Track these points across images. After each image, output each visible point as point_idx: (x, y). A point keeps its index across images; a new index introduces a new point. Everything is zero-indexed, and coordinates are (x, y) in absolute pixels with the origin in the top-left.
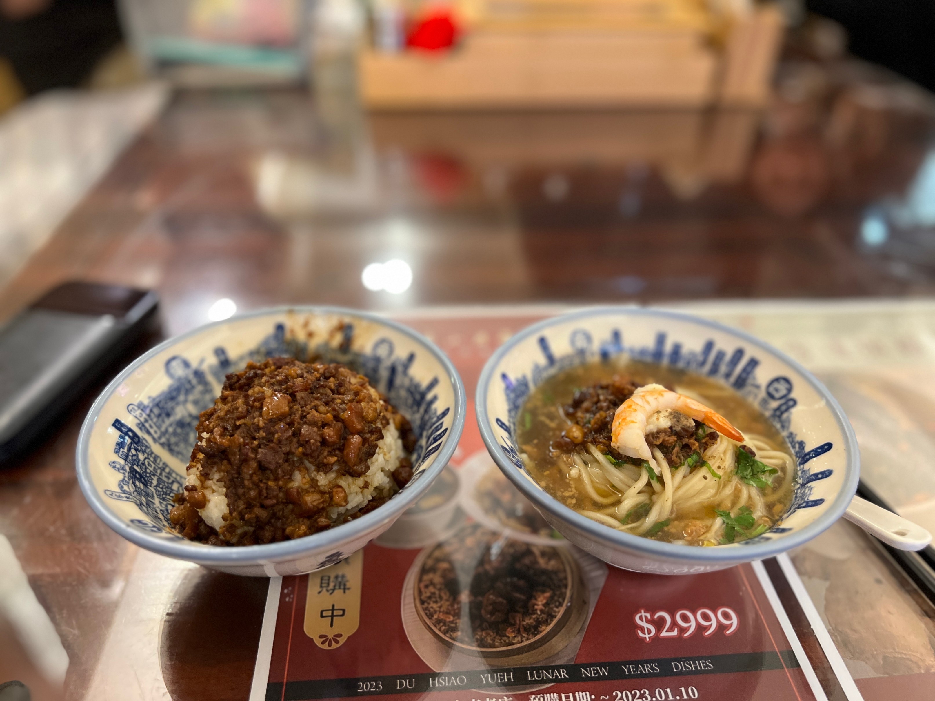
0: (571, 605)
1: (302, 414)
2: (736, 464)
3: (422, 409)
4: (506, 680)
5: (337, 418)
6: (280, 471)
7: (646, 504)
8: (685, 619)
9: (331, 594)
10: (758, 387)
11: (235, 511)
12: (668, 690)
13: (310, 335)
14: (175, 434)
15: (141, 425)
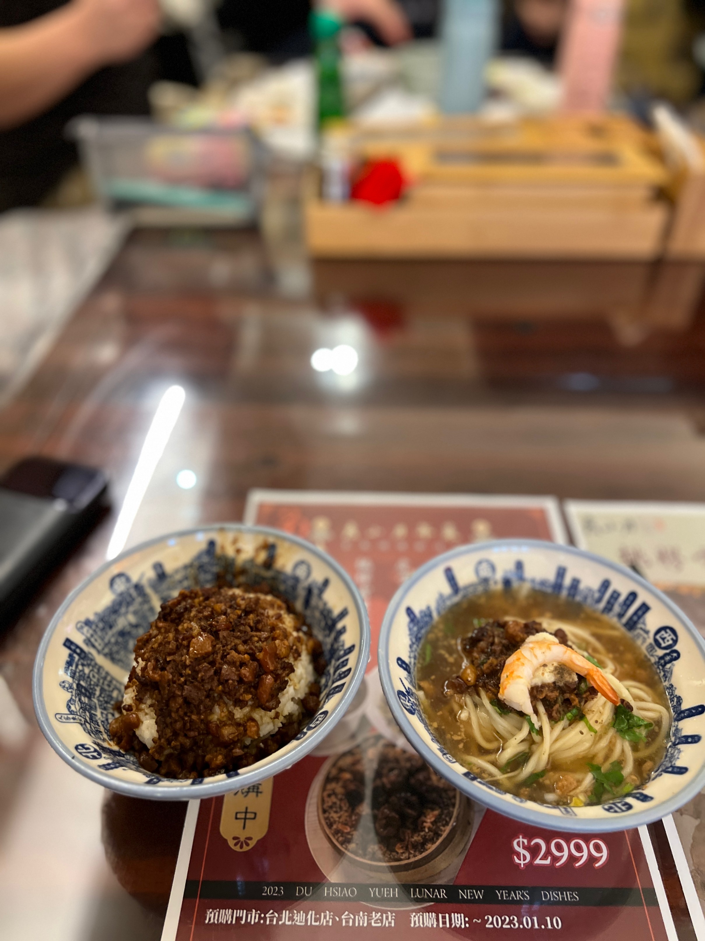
0: (456, 826)
1: (223, 653)
2: (614, 716)
3: (333, 635)
4: (391, 896)
5: (253, 657)
6: (202, 707)
7: (525, 753)
8: (559, 848)
9: (246, 796)
10: (647, 632)
11: (163, 737)
12: (535, 919)
13: (238, 551)
14: (117, 643)
15: (87, 641)
